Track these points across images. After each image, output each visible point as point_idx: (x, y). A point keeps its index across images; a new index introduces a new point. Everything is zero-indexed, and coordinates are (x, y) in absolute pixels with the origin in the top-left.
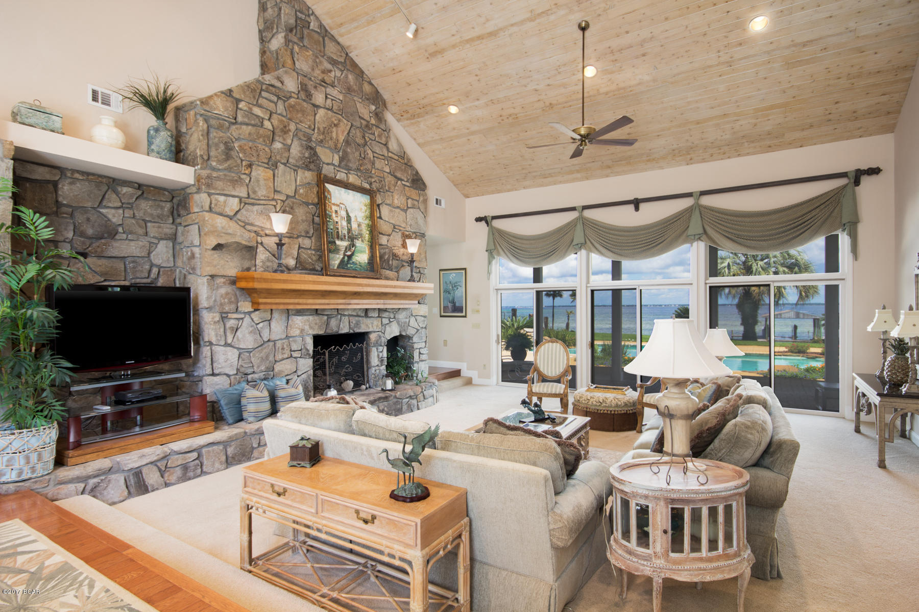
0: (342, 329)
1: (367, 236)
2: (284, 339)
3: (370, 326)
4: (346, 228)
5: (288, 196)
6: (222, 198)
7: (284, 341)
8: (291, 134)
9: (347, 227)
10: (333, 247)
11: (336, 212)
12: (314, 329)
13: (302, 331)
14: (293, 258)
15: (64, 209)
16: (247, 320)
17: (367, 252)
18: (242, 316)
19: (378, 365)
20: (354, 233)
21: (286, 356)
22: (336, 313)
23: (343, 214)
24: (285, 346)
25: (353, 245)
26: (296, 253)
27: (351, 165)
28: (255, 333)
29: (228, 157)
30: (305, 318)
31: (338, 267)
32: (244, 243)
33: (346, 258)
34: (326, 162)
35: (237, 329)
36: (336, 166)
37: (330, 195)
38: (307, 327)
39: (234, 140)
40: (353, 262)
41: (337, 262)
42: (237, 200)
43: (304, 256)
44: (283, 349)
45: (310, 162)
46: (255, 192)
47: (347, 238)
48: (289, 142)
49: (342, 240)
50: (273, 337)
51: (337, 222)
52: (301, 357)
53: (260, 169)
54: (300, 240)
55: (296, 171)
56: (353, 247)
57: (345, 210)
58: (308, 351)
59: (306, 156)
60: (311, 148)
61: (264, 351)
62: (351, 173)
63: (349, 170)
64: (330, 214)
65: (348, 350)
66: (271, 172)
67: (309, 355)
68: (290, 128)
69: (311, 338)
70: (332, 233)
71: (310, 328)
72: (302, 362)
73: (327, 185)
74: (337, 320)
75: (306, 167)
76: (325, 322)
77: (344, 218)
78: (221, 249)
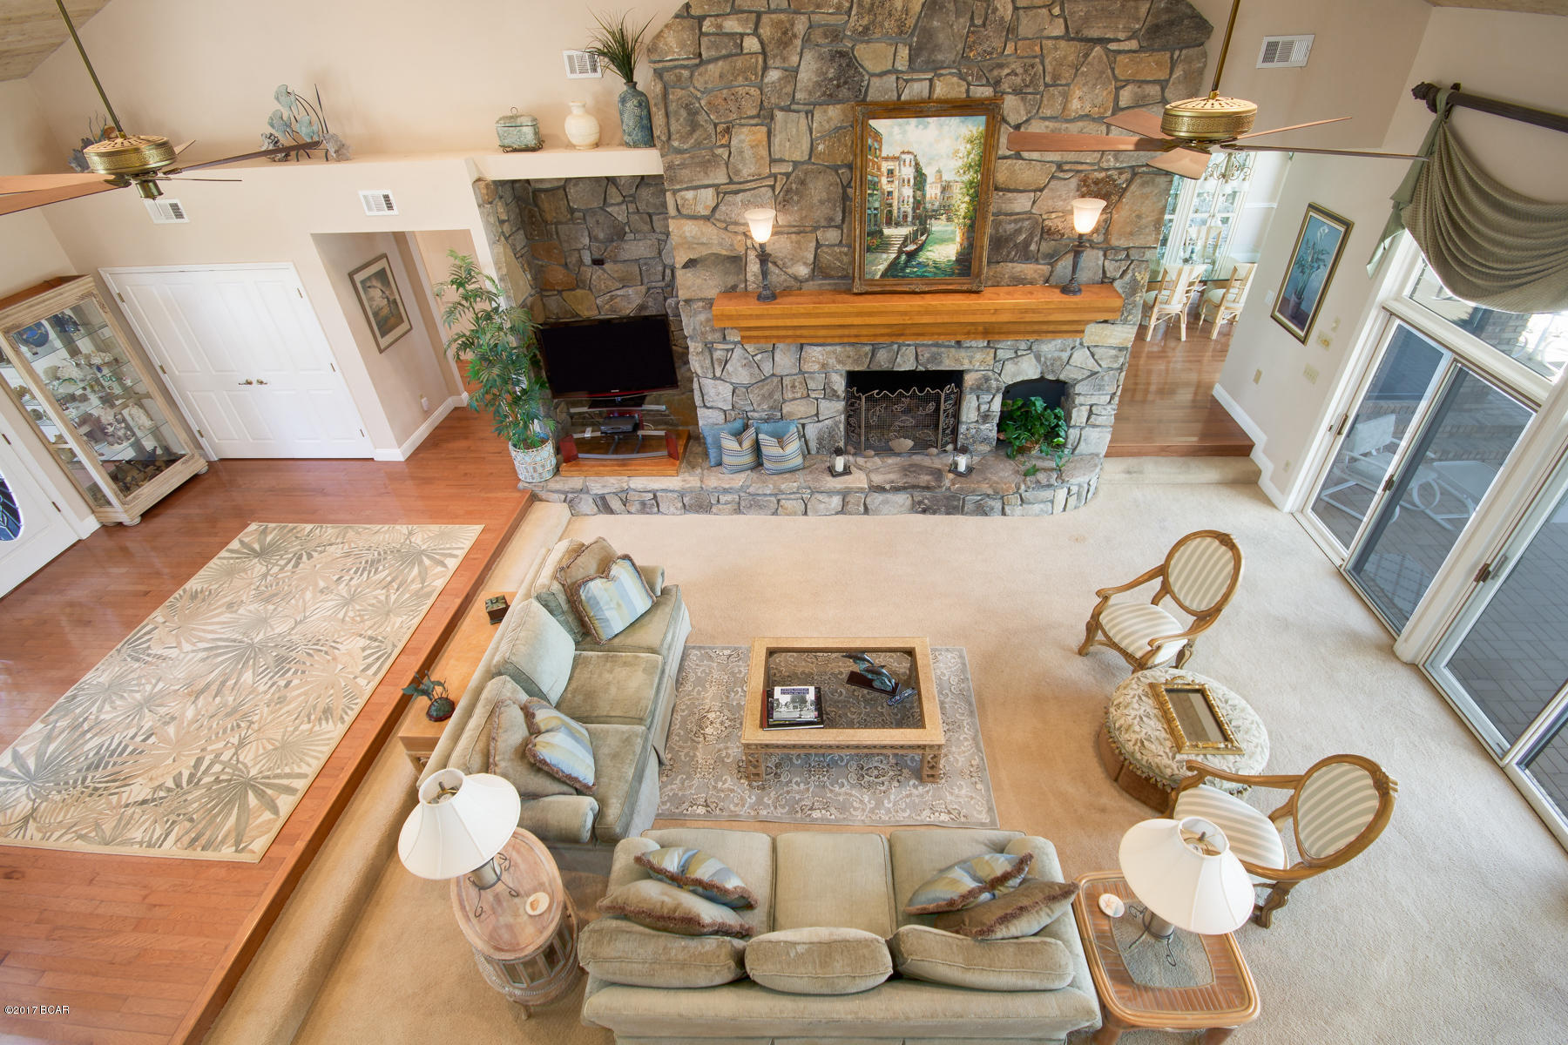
0: (899, 365)
1: (961, 203)
2: (796, 374)
3: (966, 361)
4: (911, 200)
5: (796, 164)
6: (690, 195)
7: (795, 377)
8: (798, 42)
9: (914, 197)
10: (877, 241)
11: (891, 172)
12: (844, 364)
13: (824, 366)
14: (805, 264)
15: (577, 214)
16: (738, 351)
17: (958, 239)
18: (731, 346)
19: (977, 421)
20: (929, 206)
21: (798, 395)
22: (888, 341)
23: (908, 172)
24: (797, 384)
25: (925, 231)
26: (811, 257)
27: (940, 57)
28: (751, 367)
29: (694, 126)
30: (829, 348)
31: (882, 276)
32: (724, 253)
33: (904, 257)
34: (878, 71)
35: (726, 362)
36: (902, 72)
37: (880, 142)
38: (832, 361)
39: (699, 95)
40: (919, 263)
41: (882, 267)
42: (711, 191)
43: (826, 258)
44: (795, 386)
45: (838, 86)
46: (737, 172)
47: (910, 219)
48: (795, 59)
49: (897, 224)
50: (778, 371)
51: (890, 193)
52: (824, 398)
53: (745, 130)
54: (818, 233)
55: (809, 114)
56: (922, 235)
57: (913, 163)
58: (836, 391)
59: (830, 76)
60: (842, 54)
61: (766, 387)
62: (942, 75)
63: (935, 69)
64: (876, 179)
65: (906, 397)
66: (764, 129)
67: (838, 397)
68: (796, 30)
69: (841, 375)
70: (876, 215)
71: (839, 362)
72: (824, 404)
73: (872, 123)
74: (889, 352)
75: (831, 98)
76: (867, 354)
77: (909, 181)
78: (694, 266)
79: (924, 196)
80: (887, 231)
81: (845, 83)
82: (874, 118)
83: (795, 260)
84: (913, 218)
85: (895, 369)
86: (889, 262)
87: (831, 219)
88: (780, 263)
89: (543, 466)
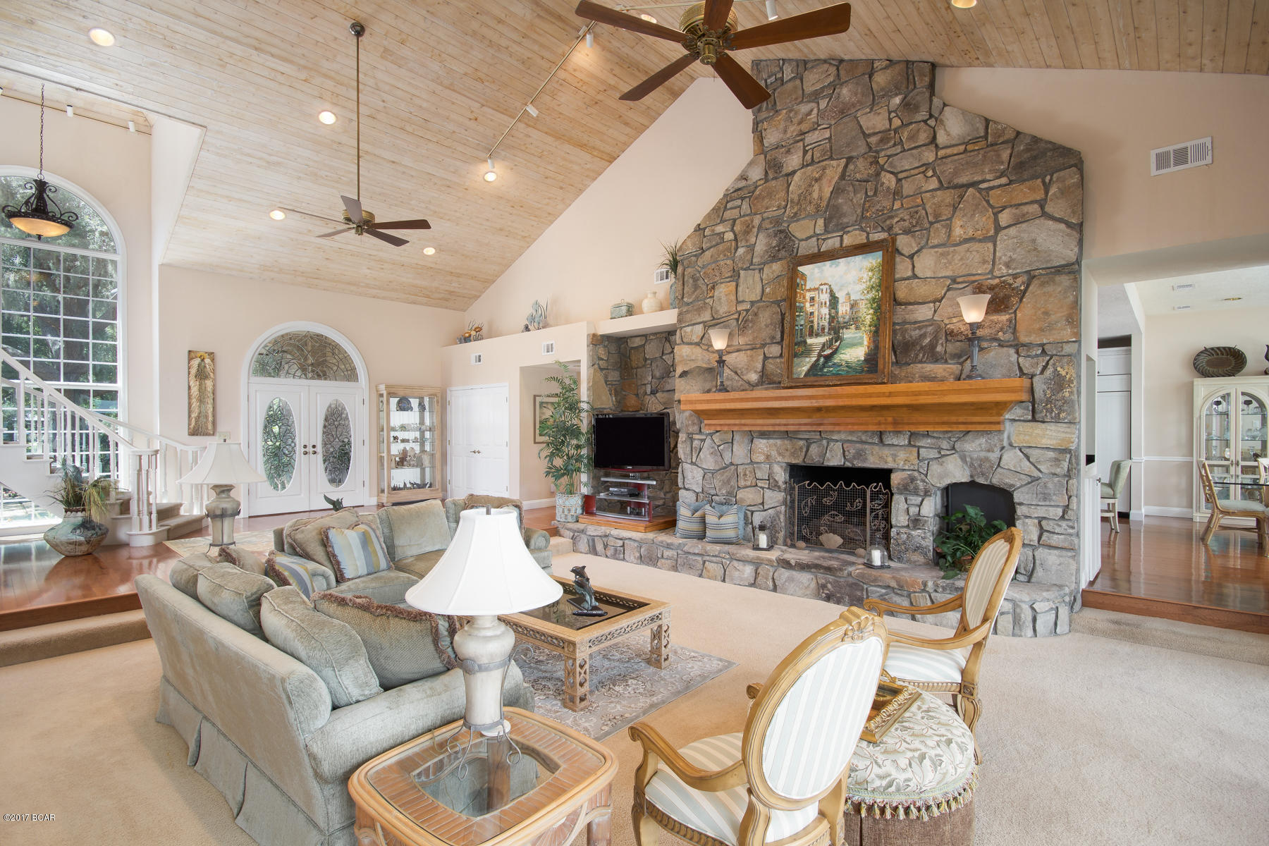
0: (828, 460)
1: (867, 315)
2: (748, 464)
3: (890, 459)
4: (828, 316)
5: (752, 303)
6: (688, 329)
7: (747, 466)
8: (755, 230)
9: (830, 314)
10: (801, 349)
11: (812, 299)
12: (784, 457)
13: (768, 457)
14: (756, 372)
15: (649, 362)
16: (708, 441)
17: (866, 343)
18: (704, 437)
19: (908, 526)
20: (841, 320)
21: (749, 483)
22: (818, 437)
23: (825, 297)
24: (747, 472)
25: (838, 338)
26: (759, 366)
27: (845, 220)
28: (716, 455)
29: (696, 287)
30: (771, 441)
31: (805, 375)
32: (705, 366)
33: (822, 360)
34: (804, 237)
35: (700, 450)
36: (821, 234)
37: (805, 280)
38: (774, 453)
39: (700, 269)
40: (834, 364)
41: (805, 369)
42: (701, 326)
43: (771, 366)
44: (745, 475)
45: (779, 250)
46: (717, 312)
47: (826, 330)
48: (753, 240)
49: (817, 335)
50: (736, 461)
51: (812, 313)
52: (769, 488)
53: (723, 285)
54: (766, 349)
55: (761, 270)
56: (836, 342)
57: (828, 291)
58: (777, 482)
59: (774, 245)
60: (781, 232)
61: (726, 474)
62: (849, 232)
63: (843, 229)
64: (802, 305)
65: (834, 490)
66: (734, 284)
67: (779, 487)
68: (754, 224)
69: (782, 467)
70: (801, 330)
71: (780, 454)
72: (768, 493)
73: (800, 268)
74: (819, 447)
75: (774, 258)
76: (801, 448)
77: (825, 303)
78: (686, 376)
79: (837, 313)
81: (784, 248)
82: (801, 265)
83: (749, 369)
84: (829, 329)
85: (827, 464)
86: (811, 364)
87: (773, 338)
88: (739, 372)
89: (569, 510)
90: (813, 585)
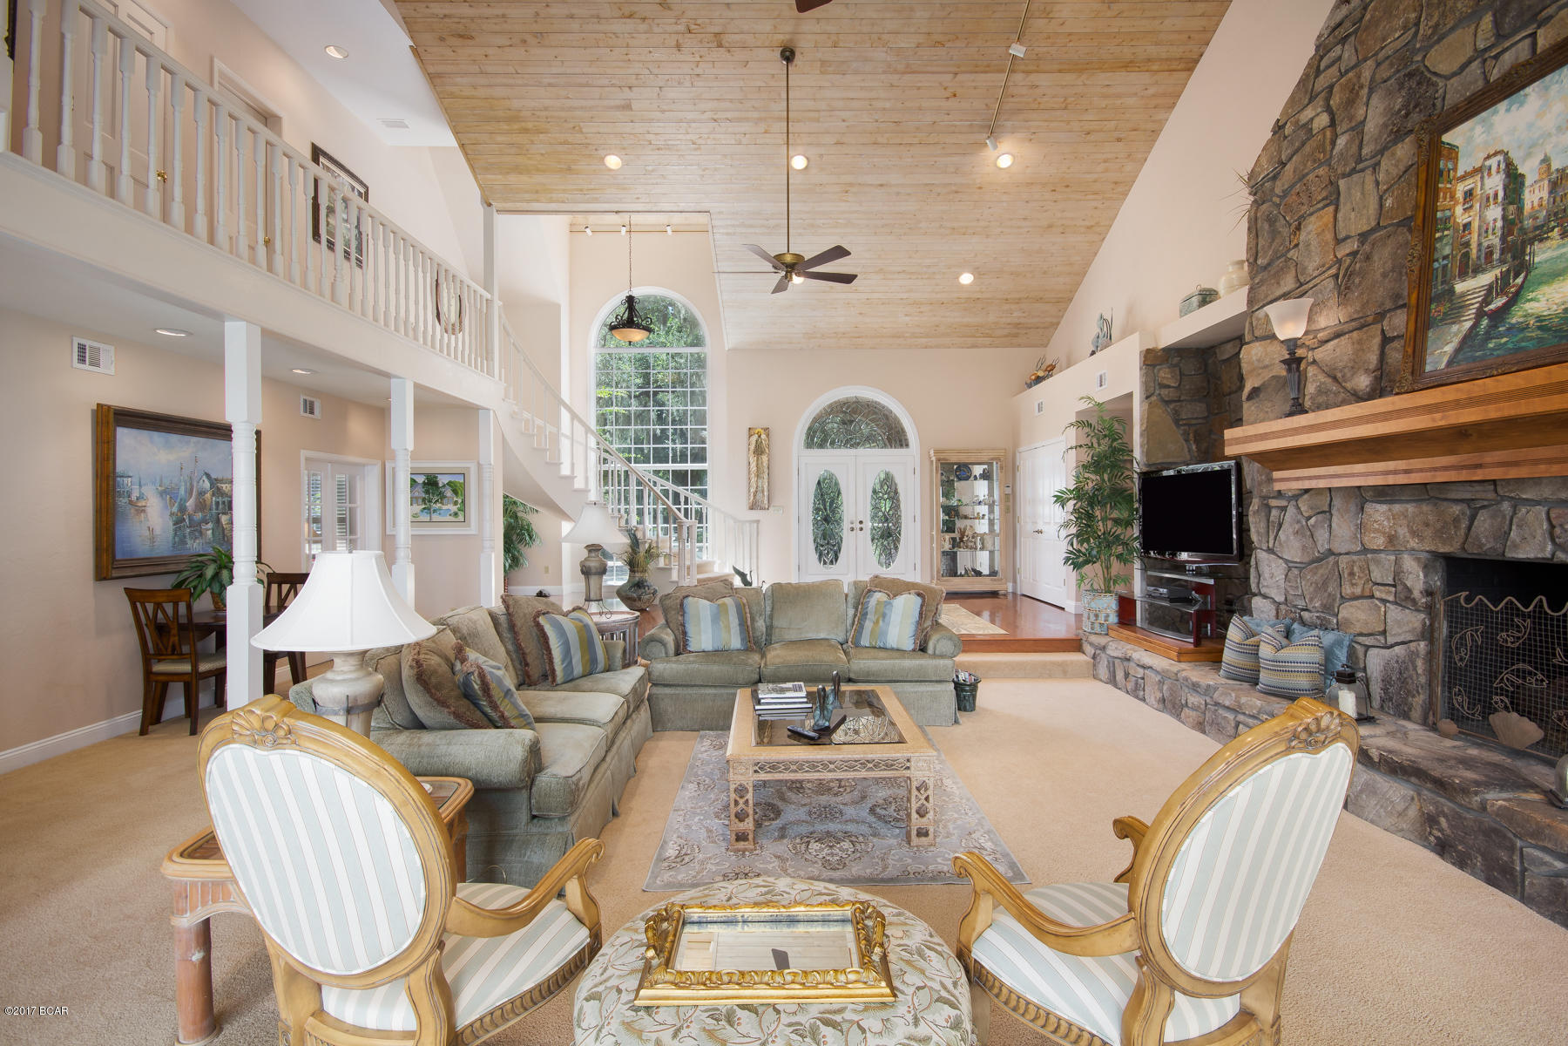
0: (1515, 546)
2: (1356, 553)
4: (1499, 224)
5: (1363, 237)
7: (1355, 558)
8: (1365, 91)
9: (1504, 217)
10: (1443, 307)
11: (1469, 194)
12: (1421, 539)
13: (1391, 539)
14: (1367, 371)
16: (1291, 510)
18: (1284, 503)
20: (1528, 223)
21: (1358, 591)
22: (1491, 495)
23: (1496, 182)
24: (1356, 569)
25: (1522, 267)
26: (1373, 358)
28: (1304, 536)
29: (1274, 235)
30: (1397, 508)
34: (1455, 67)
35: (1280, 525)
36: (1488, 49)
37: (1456, 159)
38: (1403, 531)
41: (1450, 348)
43: (1395, 355)
44: (1352, 574)
45: (1407, 115)
46: (1305, 271)
47: (1496, 256)
48: (1362, 112)
49: (1477, 270)
50: (1337, 547)
51: (1467, 226)
52: (1395, 603)
53: (1313, 219)
54: (1385, 323)
55: (1375, 167)
56: (1516, 276)
57: (1503, 166)
58: (1410, 590)
59: (1397, 107)
60: (1410, 75)
61: (1321, 571)
62: (1550, 18)
63: (1534, 17)
64: (1448, 213)
65: (1524, 616)
66: (1331, 208)
67: (1414, 601)
68: (1363, 80)
69: (1418, 560)
70: (1445, 266)
71: (1414, 533)
72: (1394, 613)
73: (1446, 138)
74: (1493, 517)
75: (1398, 135)
76: (1456, 521)
77: (1496, 195)
78: (1258, 396)
79: (1520, 210)
80: (1459, 287)
81: (1415, 107)
82: (1447, 129)
83: (1355, 368)
84: (1503, 251)
85: (1511, 554)
86: (1461, 336)
87: (1398, 296)
88: (1339, 375)
90: (1413, 812)
